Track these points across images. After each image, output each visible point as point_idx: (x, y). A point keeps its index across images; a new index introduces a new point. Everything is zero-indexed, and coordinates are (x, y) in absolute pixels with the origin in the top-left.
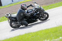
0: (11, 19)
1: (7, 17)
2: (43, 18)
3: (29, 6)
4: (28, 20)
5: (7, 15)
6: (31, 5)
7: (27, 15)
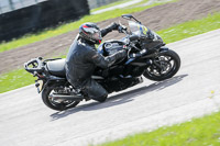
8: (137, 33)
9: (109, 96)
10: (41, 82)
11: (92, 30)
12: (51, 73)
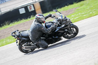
0: (20, 40)
1: (14, 36)
2: (69, 34)
4: (47, 38)
5: (14, 33)
6: (50, 16)
8: (60, 18)
9: (49, 46)
10: (18, 41)
11: (41, 17)
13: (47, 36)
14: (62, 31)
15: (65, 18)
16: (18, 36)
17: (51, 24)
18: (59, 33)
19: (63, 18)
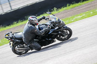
1: (8, 38)
2: (63, 36)
3: (41, 19)
4: (40, 40)
5: (8, 34)
7: (39, 33)
8: (53, 20)
9: (42, 48)
10: (12, 43)
11: (34, 19)
12: (16, 38)
13: (40, 38)
14: (55, 34)
15: (59, 20)
16: (12, 38)
17: (44, 26)
18: (53, 35)
19: (57, 20)
